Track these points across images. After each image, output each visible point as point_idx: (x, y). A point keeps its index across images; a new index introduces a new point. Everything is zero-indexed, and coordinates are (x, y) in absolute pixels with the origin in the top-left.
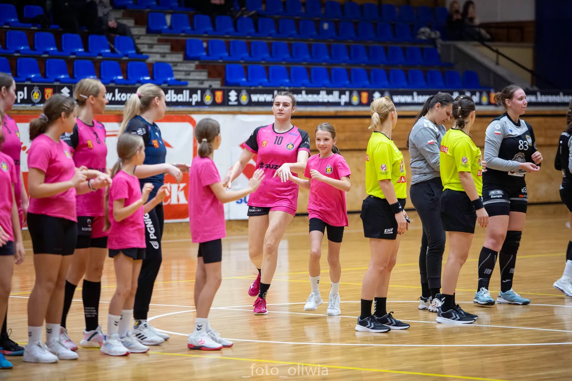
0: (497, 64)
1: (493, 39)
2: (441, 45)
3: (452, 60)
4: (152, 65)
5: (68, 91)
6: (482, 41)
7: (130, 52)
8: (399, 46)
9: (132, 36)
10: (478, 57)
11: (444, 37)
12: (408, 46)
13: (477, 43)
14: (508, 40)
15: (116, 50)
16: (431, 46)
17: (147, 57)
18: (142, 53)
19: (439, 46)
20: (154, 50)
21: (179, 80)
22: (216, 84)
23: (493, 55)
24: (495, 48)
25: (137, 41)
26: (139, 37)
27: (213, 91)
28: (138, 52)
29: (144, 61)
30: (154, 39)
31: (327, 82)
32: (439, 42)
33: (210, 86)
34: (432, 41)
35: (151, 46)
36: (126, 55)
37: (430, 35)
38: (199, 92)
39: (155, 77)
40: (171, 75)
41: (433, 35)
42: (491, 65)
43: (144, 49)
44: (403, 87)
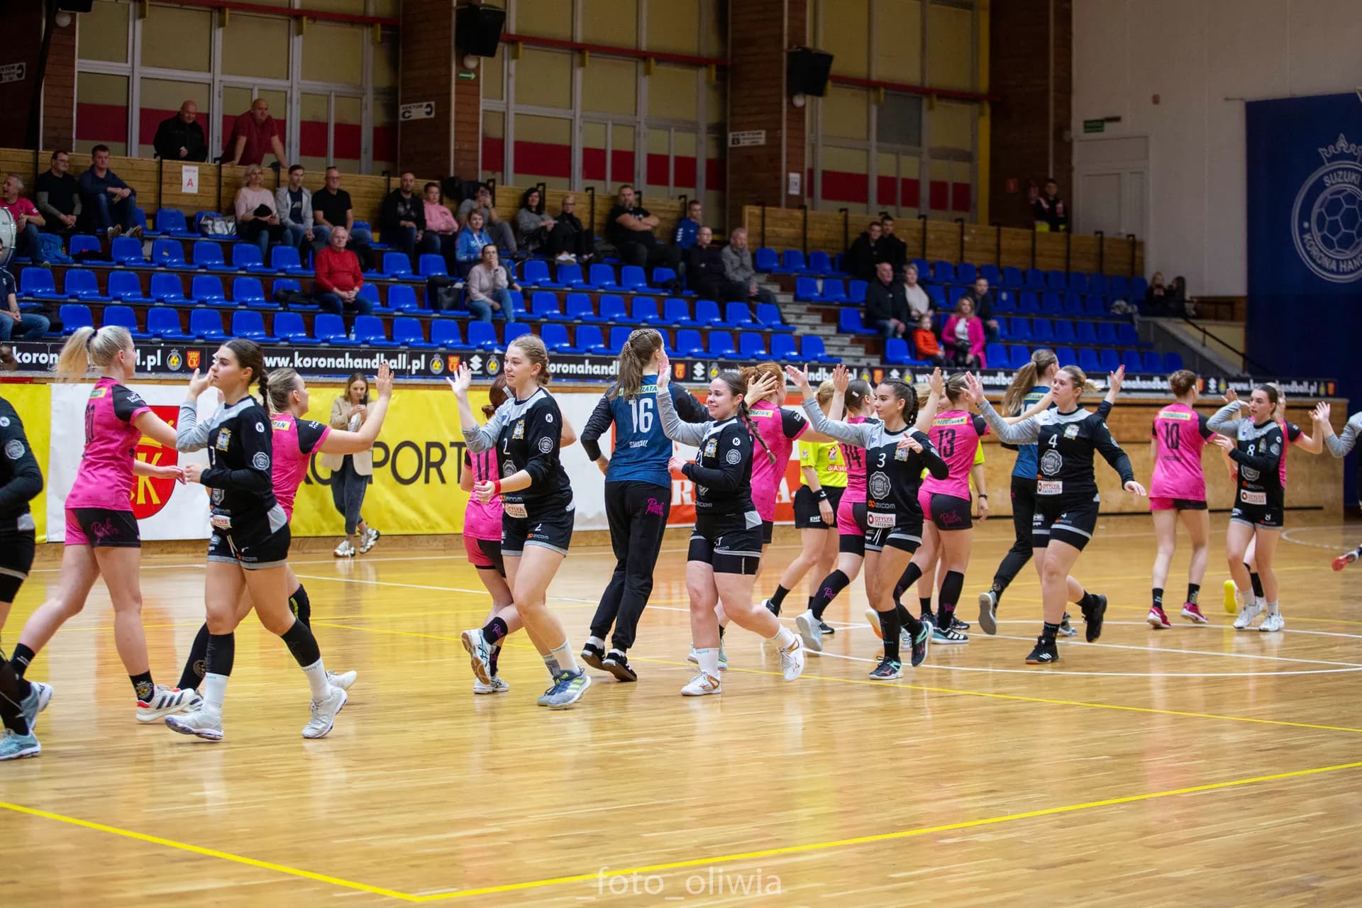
0: (1204, 345)
1: (1200, 315)
2: (1139, 322)
3: (1152, 338)
4: (799, 338)
5: (703, 367)
6: (1186, 318)
7: (774, 323)
8: (1091, 321)
9: (777, 304)
10: (1181, 336)
11: (1143, 312)
12: (1101, 321)
13: (1180, 320)
14: (1217, 317)
15: (760, 321)
16: (1127, 323)
17: (794, 329)
18: (788, 324)
19: (1136, 322)
20: (803, 321)
21: (831, 356)
22: (875, 362)
23: (1199, 335)
24: (1201, 327)
25: (783, 310)
26: (785, 305)
27: (872, 370)
28: (784, 322)
29: (791, 333)
30: (802, 308)
31: (1005, 362)
32: (1137, 317)
33: (868, 364)
34: (1129, 317)
35: (799, 316)
36: (770, 327)
37: (1126, 309)
38: (855, 371)
39: (803, 353)
40: (822, 351)
41: (1130, 310)
42: (1197, 346)
43: (791, 319)
44: (1094, 370)
